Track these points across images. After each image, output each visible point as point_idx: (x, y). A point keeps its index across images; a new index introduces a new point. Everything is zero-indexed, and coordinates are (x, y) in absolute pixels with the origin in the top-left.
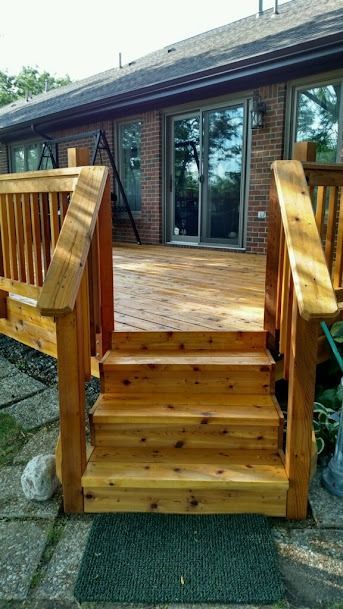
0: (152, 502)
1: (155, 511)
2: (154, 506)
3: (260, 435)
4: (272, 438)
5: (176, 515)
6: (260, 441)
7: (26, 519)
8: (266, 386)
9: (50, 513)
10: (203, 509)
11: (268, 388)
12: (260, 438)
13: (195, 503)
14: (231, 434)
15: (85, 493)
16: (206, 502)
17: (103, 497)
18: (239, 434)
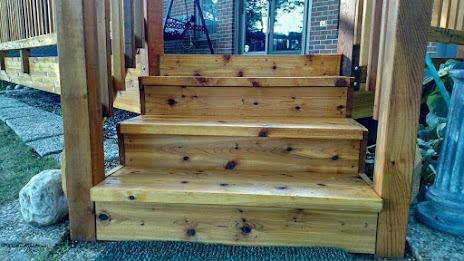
0: (188, 227)
1: (192, 239)
2: (192, 232)
3: (335, 154)
4: (351, 158)
5: (221, 245)
6: (335, 162)
7: (17, 245)
8: (341, 107)
9: (50, 239)
10: (258, 239)
11: (344, 110)
12: (336, 158)
13: (246, 230)
14: (298, 153)
15: (98, 212)
16: (261, 229)
17: (122, 219)
18: (308, 152)
